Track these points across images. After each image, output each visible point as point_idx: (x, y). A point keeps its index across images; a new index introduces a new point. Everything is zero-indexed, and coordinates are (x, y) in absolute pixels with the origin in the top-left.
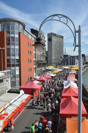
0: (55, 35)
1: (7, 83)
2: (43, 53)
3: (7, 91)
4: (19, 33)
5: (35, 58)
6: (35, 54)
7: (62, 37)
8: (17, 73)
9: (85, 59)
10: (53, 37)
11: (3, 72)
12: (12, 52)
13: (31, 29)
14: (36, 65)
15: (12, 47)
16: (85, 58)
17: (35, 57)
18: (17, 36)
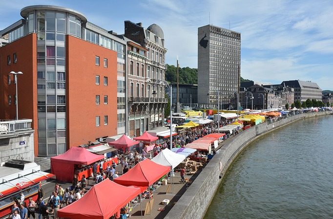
0: (218, 31)
1: (20, 146)
2: (154, 80)
3: (4, 163)
4: (67, 36)
5: (125, 92)
6: (125, 82)
7: (237, 36)
8: (61, 125)
9: (300, 94)
10: (212, 36)
11: (5, 124)
12: (48, 79)
13: (126, 22)
14: (125, 108)
15: (49, 68)
16: (300, 90)
17: (125, 89)
18: (61, 44)
